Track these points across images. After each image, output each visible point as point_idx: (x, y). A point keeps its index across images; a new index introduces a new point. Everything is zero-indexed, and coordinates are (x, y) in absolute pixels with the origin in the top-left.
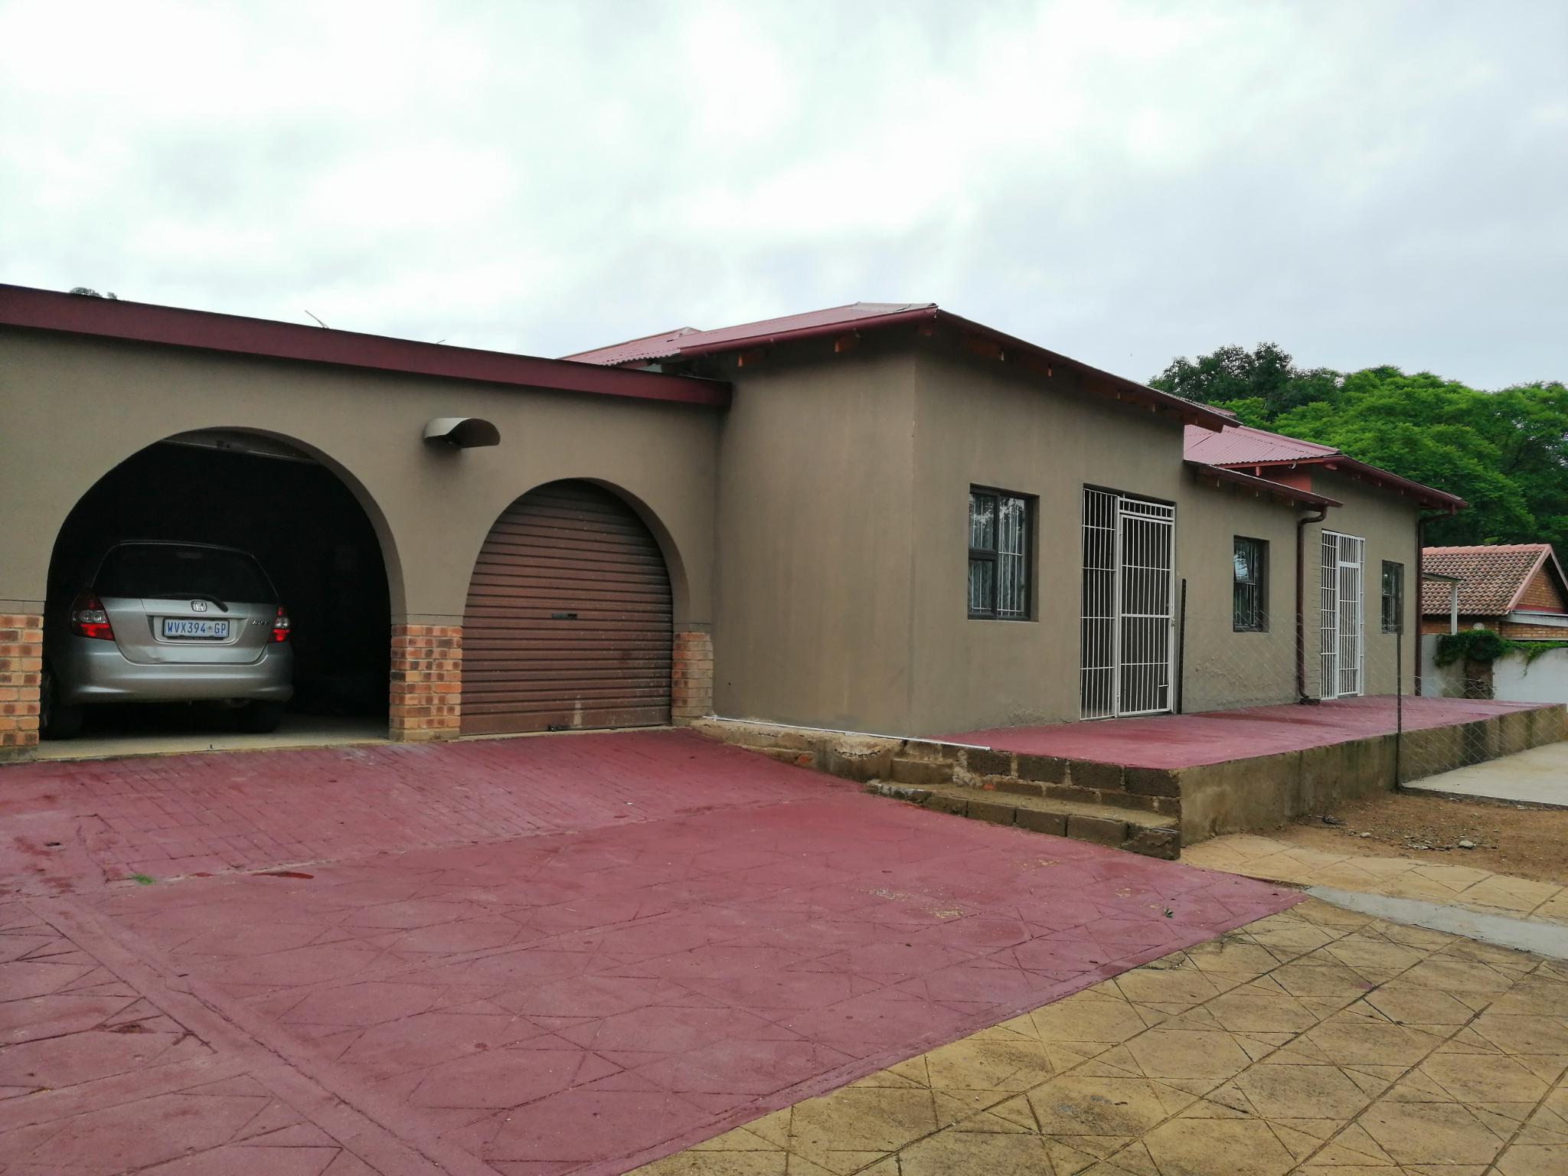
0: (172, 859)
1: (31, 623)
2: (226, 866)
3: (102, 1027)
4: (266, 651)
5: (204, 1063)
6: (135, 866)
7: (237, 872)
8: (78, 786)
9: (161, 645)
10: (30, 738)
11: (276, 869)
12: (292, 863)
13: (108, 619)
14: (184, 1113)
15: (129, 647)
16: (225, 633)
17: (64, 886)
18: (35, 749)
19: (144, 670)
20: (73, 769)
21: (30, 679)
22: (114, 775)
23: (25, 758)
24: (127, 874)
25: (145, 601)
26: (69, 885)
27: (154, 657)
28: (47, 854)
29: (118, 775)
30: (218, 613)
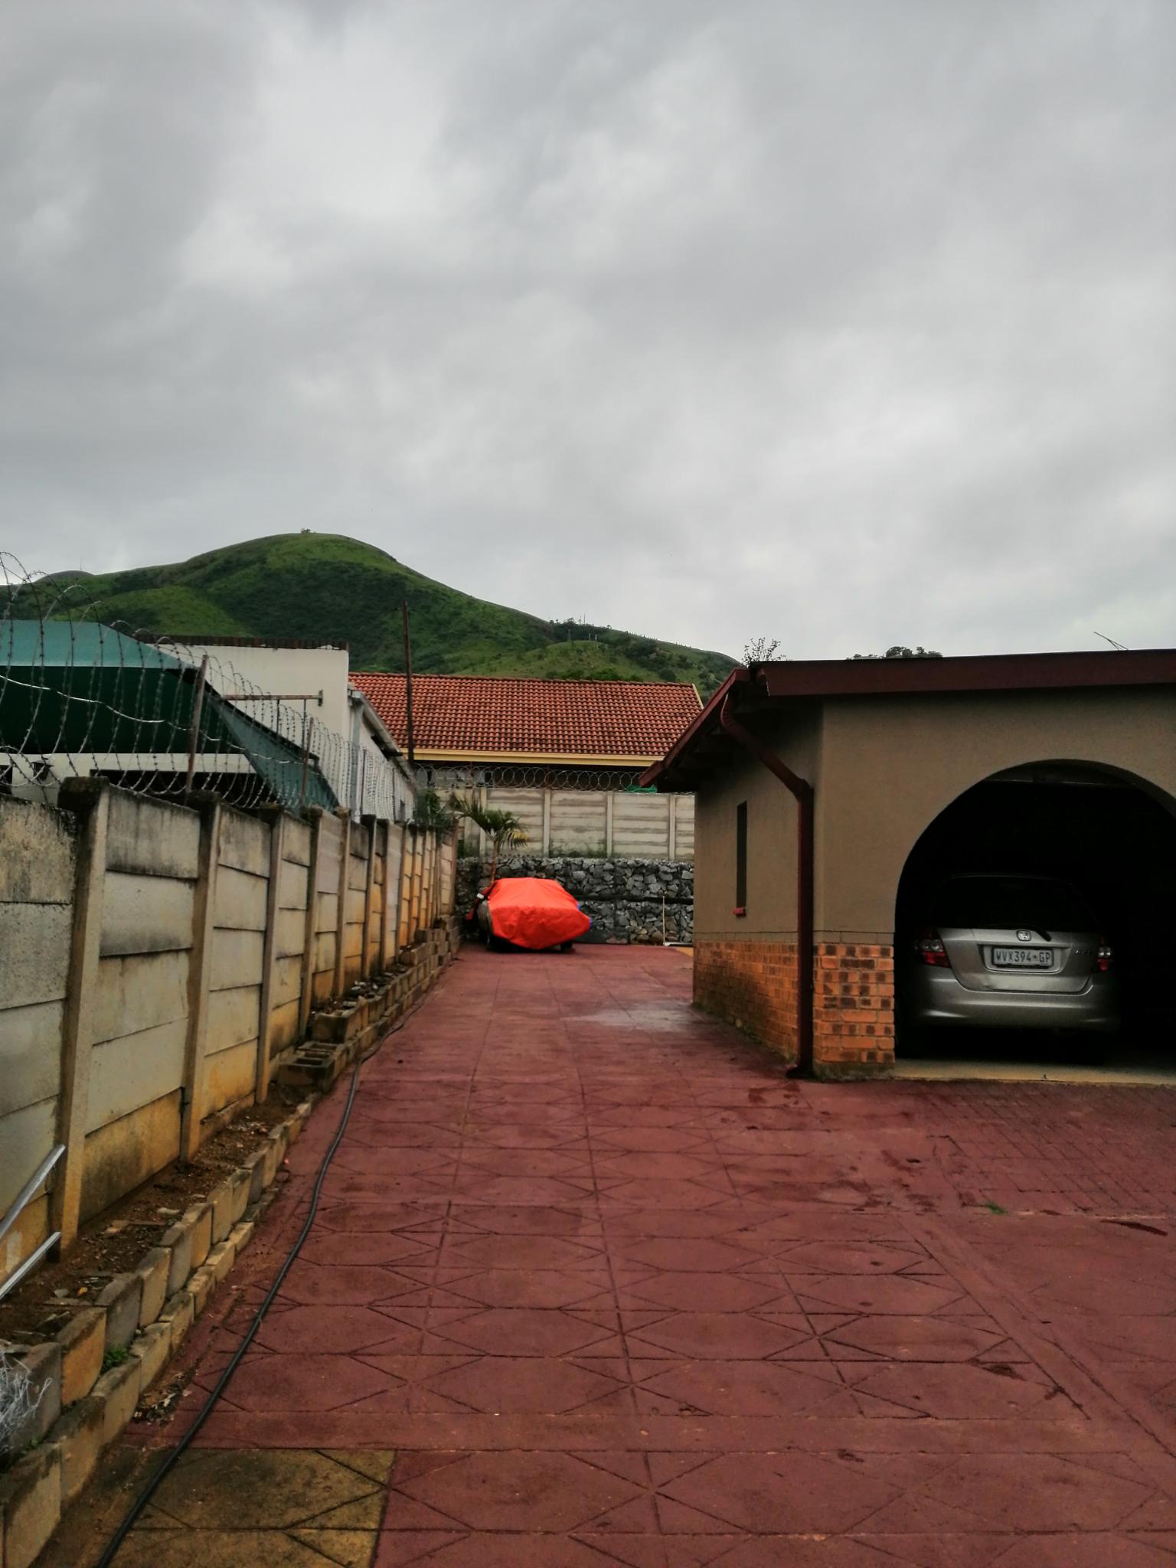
0: (1021, 1191)
1: (884, 953)
2: (1073, 1207)
3: (975, 1361)
4: (1091, 981)
5: (1078, 1428)
6: (988, 1193)
7: (1085, 1214)
8: (930, 1106)
9: (993, 973)
10: (887, 1057)
11: (1125, 1218)
12: (1142, 1214)
13: (944, 948)
14: (1065, 1481)
15: (963, 975)
16: (1049, 962)
17: (927, 1204)
18: (892, 1068)
19: (977, 997)
20: (924, 1088)
21: (885, 1004)
22: (959, 1098)
23: (883, 1076)
24: (980, 1200)
25: (975, 931)
26: (931, 1205)
27: (986, 984)
28: (909, 1170)
29: (964, 1098)
30: (1041, 942)
